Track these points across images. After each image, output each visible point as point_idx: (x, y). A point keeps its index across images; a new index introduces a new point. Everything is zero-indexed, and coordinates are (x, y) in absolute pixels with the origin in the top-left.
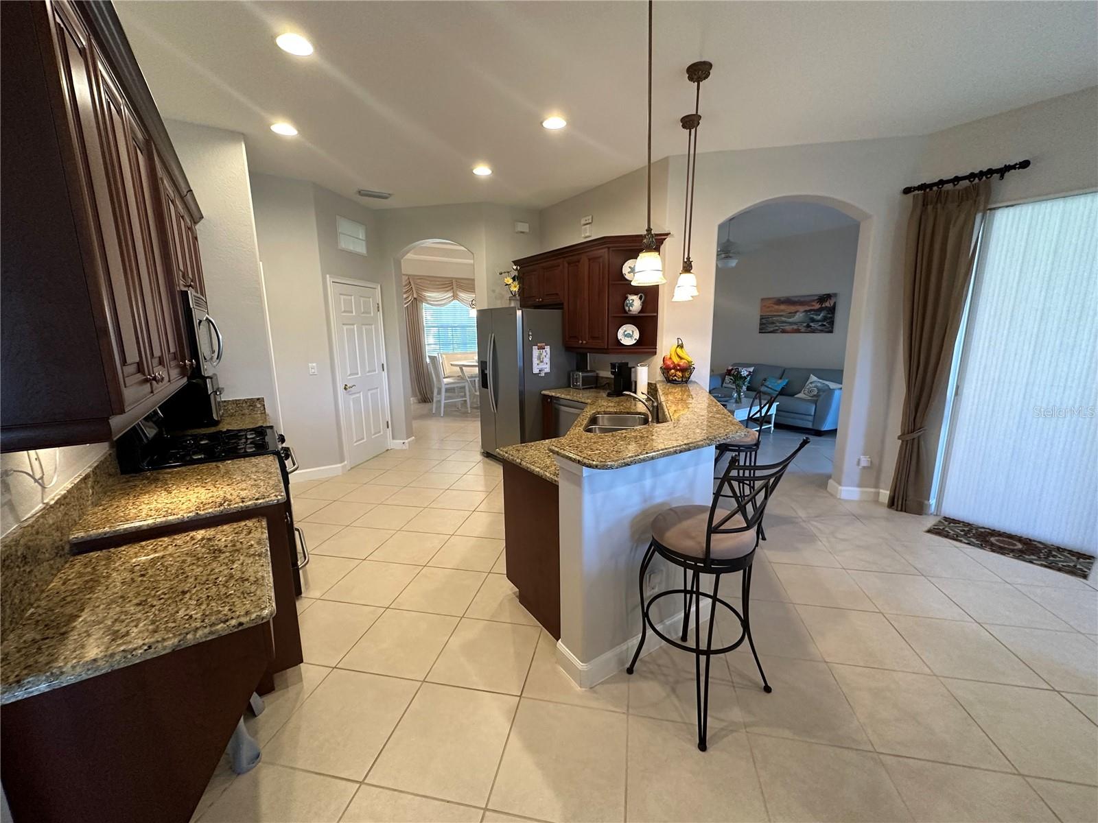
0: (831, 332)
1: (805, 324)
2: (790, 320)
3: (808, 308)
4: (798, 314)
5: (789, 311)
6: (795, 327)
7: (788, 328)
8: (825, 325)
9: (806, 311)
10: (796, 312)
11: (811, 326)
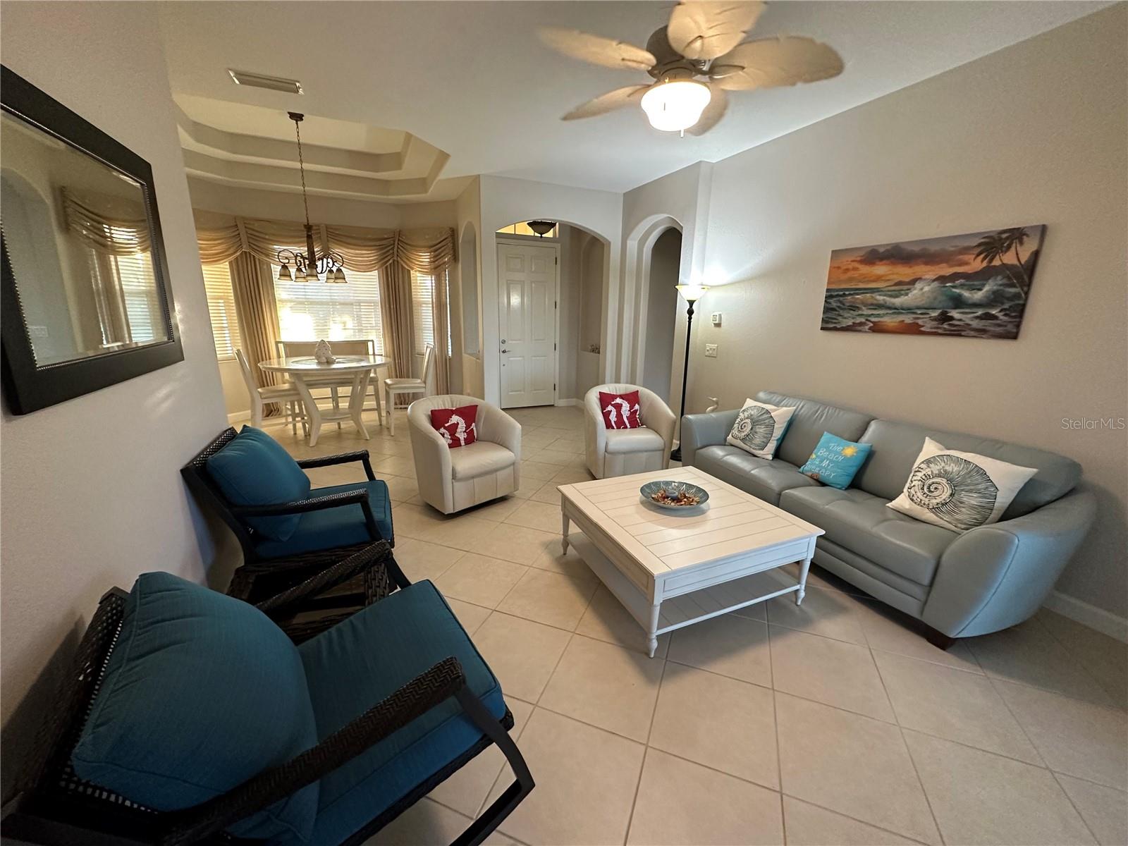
0: (1014, 336)
1: (935, 314)
2: (897, 301)
3: (947, 271)
4: (918, 285)
5: (897, 278)
6: (908, 319)
7: (890, 320)
8: (994, 317)
9: (942, 279)
10: (913, 282)
11: (952, 318)
